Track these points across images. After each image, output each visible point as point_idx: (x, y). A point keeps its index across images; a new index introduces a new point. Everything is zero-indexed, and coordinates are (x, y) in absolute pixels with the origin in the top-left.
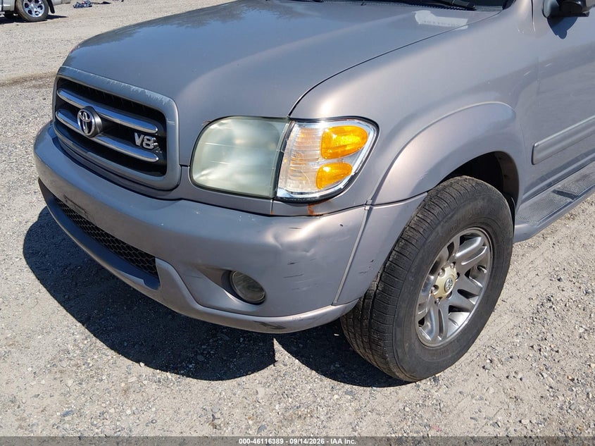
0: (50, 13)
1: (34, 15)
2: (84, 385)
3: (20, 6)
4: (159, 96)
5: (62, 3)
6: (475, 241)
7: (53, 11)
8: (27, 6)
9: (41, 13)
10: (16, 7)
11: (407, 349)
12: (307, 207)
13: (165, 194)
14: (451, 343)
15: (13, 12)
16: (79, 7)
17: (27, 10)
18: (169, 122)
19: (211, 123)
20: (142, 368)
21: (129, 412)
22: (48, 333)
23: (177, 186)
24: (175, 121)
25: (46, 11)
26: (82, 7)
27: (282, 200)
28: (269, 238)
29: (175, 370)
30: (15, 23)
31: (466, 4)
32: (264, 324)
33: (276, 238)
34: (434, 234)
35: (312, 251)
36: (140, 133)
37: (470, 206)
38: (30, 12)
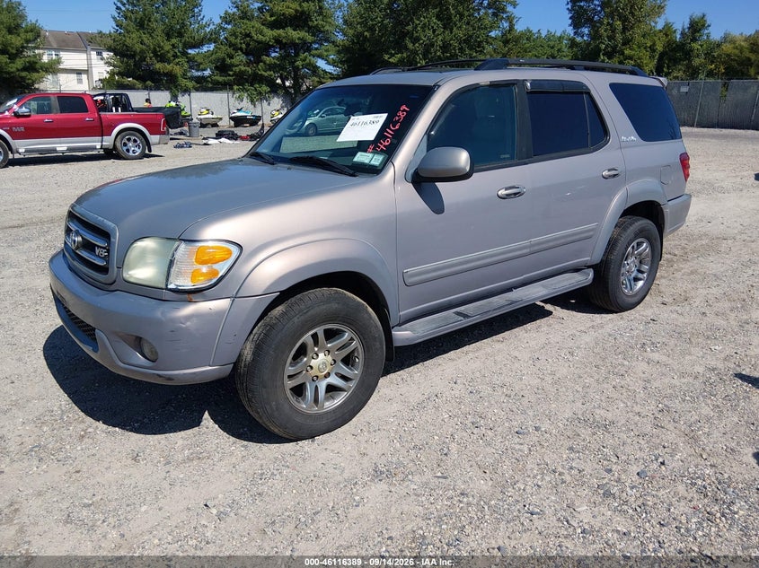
0: (147, 152)
1: (131, 154)
2: (55, 431)
3: (118, 144)
4: (110, 223)
5: (159, 144)
6: (344, 336)
7: (150, 151)
8: (125, 145)
9: (139, 151)
10: (114, 145)
11: (274, 407)
12: (186, 296)
13: (108, 287)
14: (327, 413)
15: (112, 150)
16: (179, 147)
17: (125, 148)
18: (112, 239)
19: (136, 241)
20: (100, 425)
21: (79, 448)
22: (43, 399)
23: (115, 282)
24: (116, 238)
25: (144, 149)
26: (182, 147)
27: (171, 290)
28: (158, 314)
29: (123, 427)
30: (112, 160)
31: (351, 172)
32: (159, 375)
33: (162, 313)
34: (291, 323)
35: (188, 324)
36: (98, 246)
37: (324, 307)
38: (128, 150)
